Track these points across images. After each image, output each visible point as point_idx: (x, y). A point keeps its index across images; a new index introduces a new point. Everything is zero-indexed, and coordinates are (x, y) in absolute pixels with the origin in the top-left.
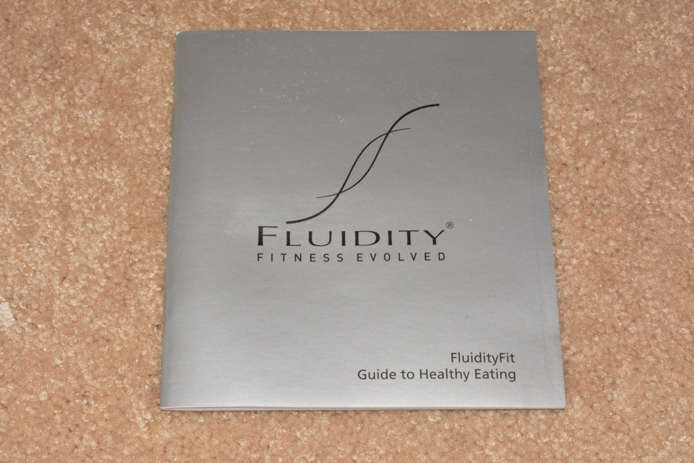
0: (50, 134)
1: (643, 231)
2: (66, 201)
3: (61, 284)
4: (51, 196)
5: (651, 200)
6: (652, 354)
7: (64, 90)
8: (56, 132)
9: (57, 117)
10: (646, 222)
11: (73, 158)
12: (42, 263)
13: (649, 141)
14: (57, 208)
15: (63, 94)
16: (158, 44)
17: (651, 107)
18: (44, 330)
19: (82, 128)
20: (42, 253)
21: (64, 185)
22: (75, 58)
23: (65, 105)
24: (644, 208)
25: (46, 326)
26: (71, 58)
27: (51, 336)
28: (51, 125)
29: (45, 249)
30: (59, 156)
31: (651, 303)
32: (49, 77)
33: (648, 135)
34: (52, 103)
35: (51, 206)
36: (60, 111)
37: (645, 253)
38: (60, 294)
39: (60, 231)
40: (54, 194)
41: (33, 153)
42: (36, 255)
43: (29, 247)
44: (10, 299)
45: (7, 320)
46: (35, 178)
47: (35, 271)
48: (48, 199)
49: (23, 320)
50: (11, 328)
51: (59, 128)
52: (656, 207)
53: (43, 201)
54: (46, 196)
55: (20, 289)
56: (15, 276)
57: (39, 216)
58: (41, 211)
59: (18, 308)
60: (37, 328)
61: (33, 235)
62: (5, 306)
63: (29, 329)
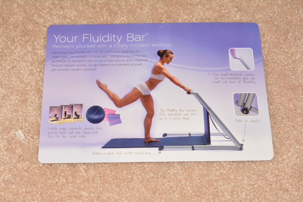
0: (27, 61)
1: (269, 69)
2: (38, 87)
5: (270, 57)
6: (279, 116)
7: (30, 43)
8: (30, 60)
9: (29, 54)
10: (269, 66)
11: (38, 70)
12: (32, 113)
13: (266, 34)
14: (35, 90)
15: (30, 45)
16: (65, 21)
17: (265, 22)
18: (37, 139)
19: (40, 58)
20: (32, 109)
21: (37, 81)
22: (33, 30)
23: (32, 49)
24: (268, 61)
26: (31, 31)
28: (27, 58)
29: (33, 107)
30: (32, 70)
31: (276, 97)
32: (23, 39)
33: (265, 32)
34: (26, 49)
35: (33, 90)
36: (30, 52)
37: (271, 78)
39: (38, 99)
40: (33, 85)
41: (22, 70)
42: (29, 110)
43: (26, 107)
44: (21, 128)
45: (21, 137)
46: (24, 79)
47: (30, 116)
48: (31, 87)
49: (28, 136)
50: (23, 140)
51: (31, 59)
52: (273, 59)
53: (29, 88)
54: (30, 86)
55: (25, 124)
56: (22, 119)
57: (28, 94)
58: (29, 92)
59: (25, 131)
60: (34, 138)
61: (27, 102)
62: (20, 131)
63: (31, 139)
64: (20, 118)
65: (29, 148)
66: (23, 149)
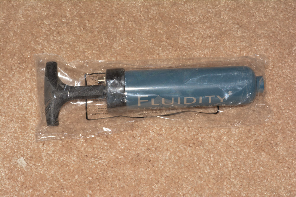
0: (26, 88)
1: (274, 84)
3: (43, 146)
4: (32, 112)
5: (275, 71)
7: (28, 70)
8: (29, 87)
9: (28, 81)
10: (275, 80)
12: (33, 139)
13: (269, 49)
14: (35, 117)
15: (28, 72)
16: (63, 46)
17: (267, 37)
18: (39, 166)
20: (33, 135)
22: (30, 57)
23: (30, 76)
24: (273, 75)
25: (41, 164)
26: (29, 58)
27: (43, 167)
28: (26, 85)
30: (31, 96)
32: (21, 66)
33: (268, 47)
34: (25, 76)
35: (33, 116)
36: (29, 79)
37: (278, 92)
38: (44, 150)
40: (33, 111)
41: (21, 97)
42: (30, 136)
43: (27, 134)
44: (23, 156)
45: (23, 164)
46: (24, 106)
47: (31, 143)
48: (31, 114)
49: (30, 163)
50: (25, 167)
51: (30, 85)
52: (278, 74)
53: (29, 115)
54: (30, 113)
55: (27, 151)
56: (23, 146)
57: (29, 122)
58: (29, 119)
59: (27, 158)
60: (36, 165)
61: (28, 129)
62: (22, 159)
63: (33, 166)
64: (21, 146)
65: (31, 176)
66: (25, 177)
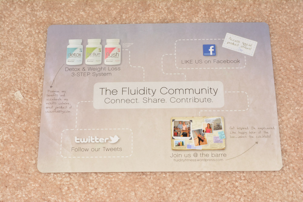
0: (26, 23)
1: (270, 30)
2: (37, 48)
3: (40, 81)
4: (30, 47)
5: (272, 17)
6: (280, 77)
8: (29, 22)
9: (28, 16)
10: (271, 26)
11: (37, 31)
12: (31, 74)
14: (33, 52)
15: (29, 6)
18: (35, 100)
19: (39, 19)
20: (30, 70)
21: (35, 42)
23: (30, 11)
24: (269, 21)
25: (36, 98)
27: (39, 101)
28: (26, 19)
29: (31, 68)
30: (31, 31)
31: (277, 58)
34: (25, 10)
35: (31, 51)
36: (29, 14)
37: (272, 38)
38: (40, 85)
39: (36, 60)
40: (32, 46)
41: (21, 31)
42: (28, 71)
43: (25, 68)
44: (20, 89)
45: (20, 98)
46: (23, 41)
47: (28, 77)
48: (30, 49)
49: (27, 97)
50: (22, 101)
51: (30, 20)
52: (274, 20)
53: (28, 49)
54: (28, 47)
55: (23, 85)
56: (21, 80)
57: (27, 56)
58: (27, 53)
59: (24, 92)
60: (32, 99)
61: (26, 63)
62: (18, 92)
63: (29, 100)
64: (18, 79)
65: (27, 109)
66: (21, 110)
